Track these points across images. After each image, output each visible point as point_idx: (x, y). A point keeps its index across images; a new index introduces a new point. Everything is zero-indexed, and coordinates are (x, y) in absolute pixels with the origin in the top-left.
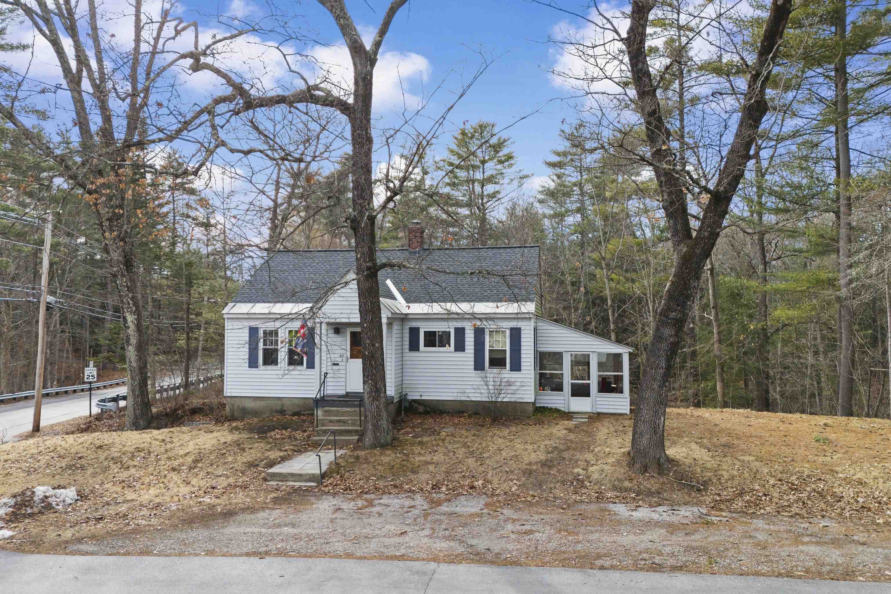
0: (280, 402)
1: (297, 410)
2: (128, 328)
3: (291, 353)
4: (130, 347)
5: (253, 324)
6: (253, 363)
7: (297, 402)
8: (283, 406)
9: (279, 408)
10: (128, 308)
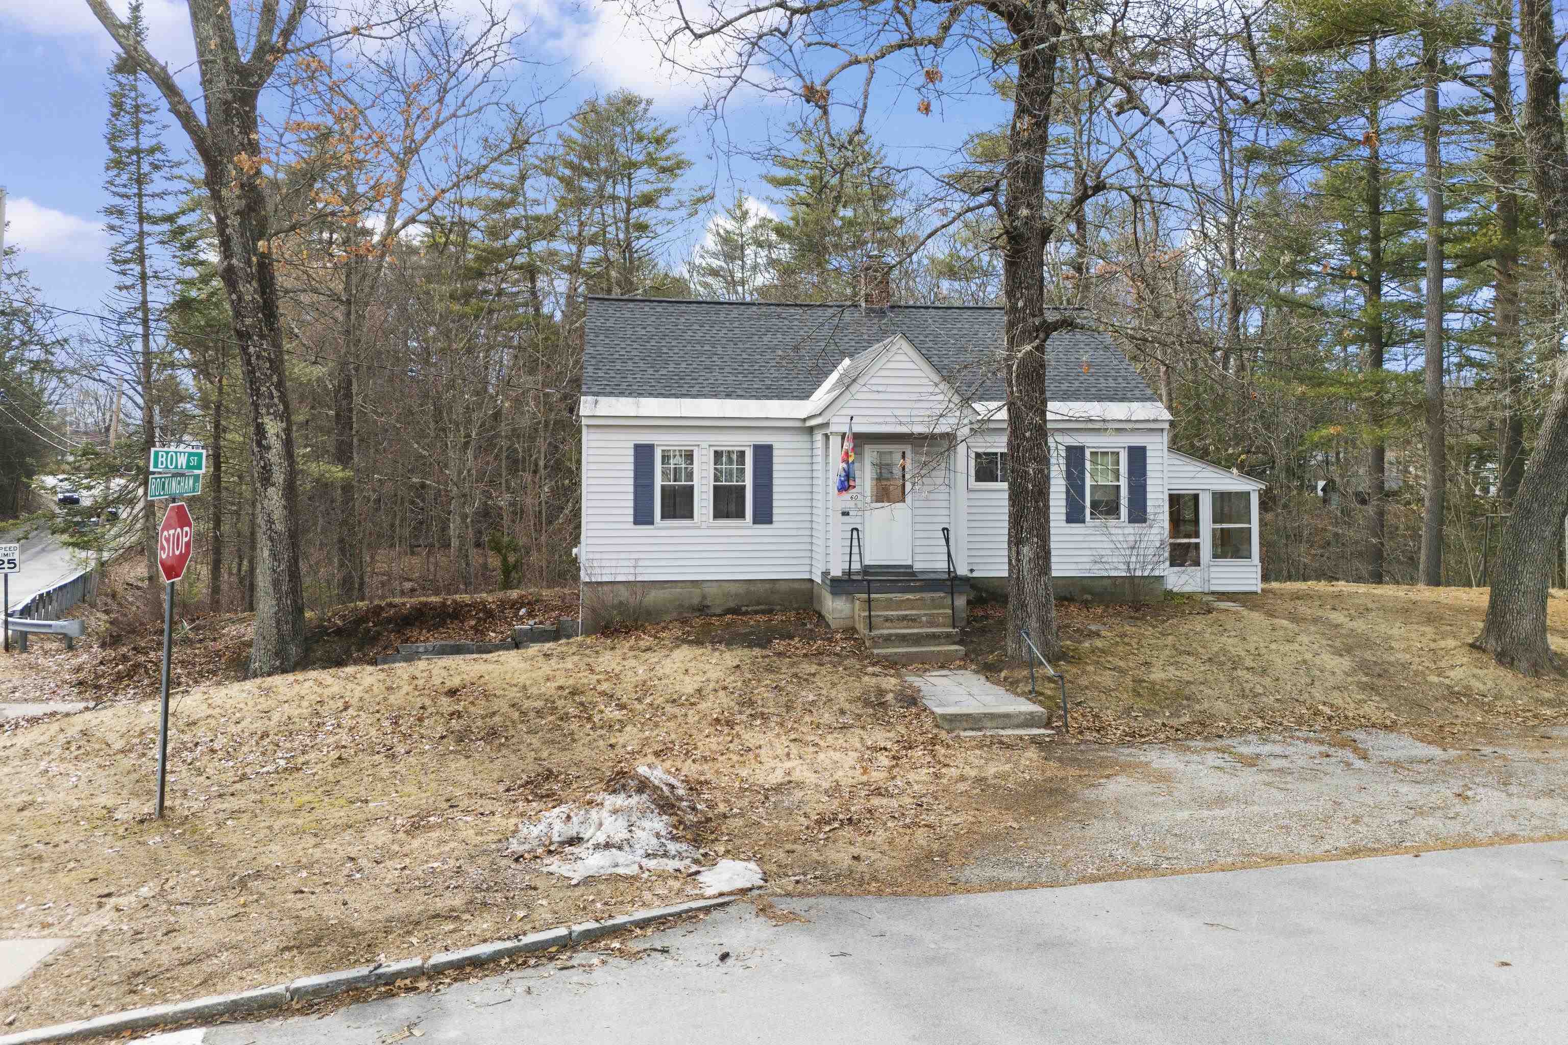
0: (697, 591)
1: (732, 604)
2: (269, 448)
3: (719, 493)
4: (271, 491)
5: (644, 438)
6: (642, 516)
7: (733, 588)
8: (704, 597)
9: (696, 601)
10: (268, 407)
